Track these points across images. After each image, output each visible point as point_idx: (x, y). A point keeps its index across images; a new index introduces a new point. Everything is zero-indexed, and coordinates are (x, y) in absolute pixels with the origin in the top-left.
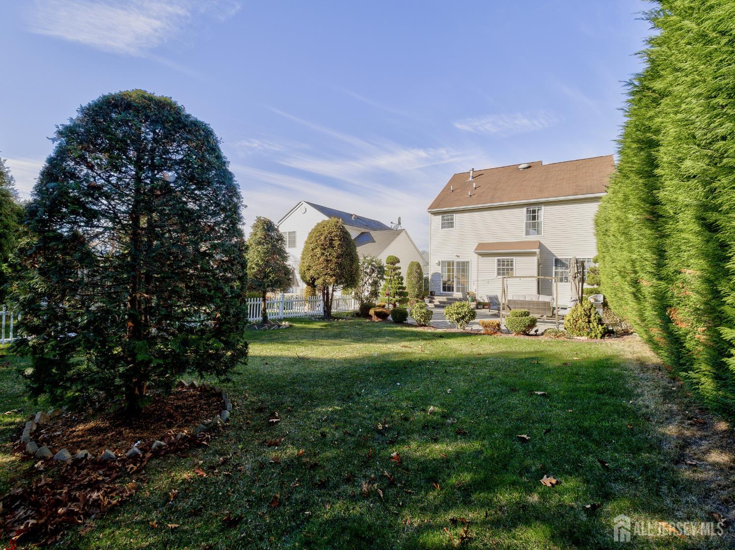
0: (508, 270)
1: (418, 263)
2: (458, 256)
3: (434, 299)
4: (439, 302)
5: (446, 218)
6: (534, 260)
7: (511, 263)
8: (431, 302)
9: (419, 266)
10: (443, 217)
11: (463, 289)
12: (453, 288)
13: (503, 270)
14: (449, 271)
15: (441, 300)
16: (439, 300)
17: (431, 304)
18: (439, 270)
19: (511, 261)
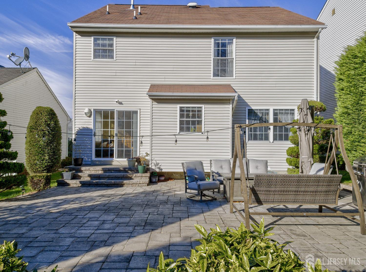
0: (194, 123)
1: (51, 110)
2: (121, 103)
3: (81, 171)
4: (90, 176)
5: (100, 42)
6: (229, 109)
7: (198, 114)
8: (74, 177)
9: (52, 114)
10: (95, 40)
11: (128, 154)
12: (112, 151)
13: (188, 123)
14: (105, 125)
15: (93, 173)
16: (88, 172)
17: (74, 181)
18: (89, 123)
19: (198, 111)
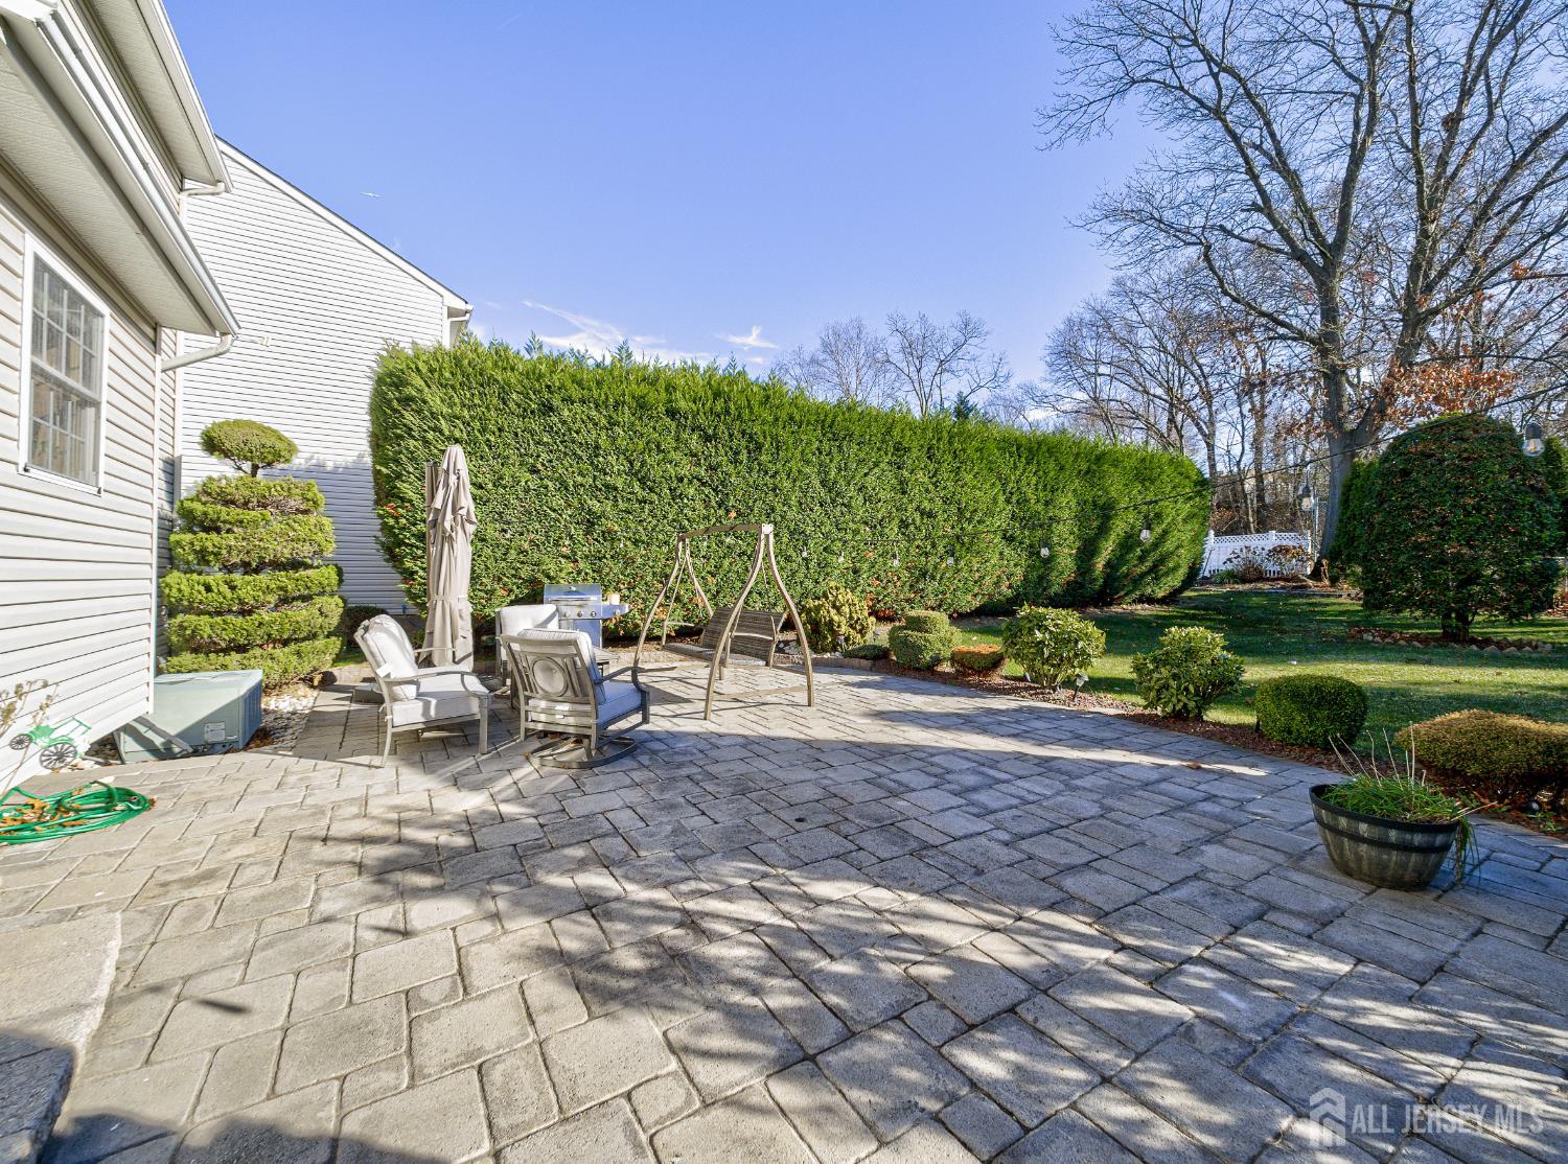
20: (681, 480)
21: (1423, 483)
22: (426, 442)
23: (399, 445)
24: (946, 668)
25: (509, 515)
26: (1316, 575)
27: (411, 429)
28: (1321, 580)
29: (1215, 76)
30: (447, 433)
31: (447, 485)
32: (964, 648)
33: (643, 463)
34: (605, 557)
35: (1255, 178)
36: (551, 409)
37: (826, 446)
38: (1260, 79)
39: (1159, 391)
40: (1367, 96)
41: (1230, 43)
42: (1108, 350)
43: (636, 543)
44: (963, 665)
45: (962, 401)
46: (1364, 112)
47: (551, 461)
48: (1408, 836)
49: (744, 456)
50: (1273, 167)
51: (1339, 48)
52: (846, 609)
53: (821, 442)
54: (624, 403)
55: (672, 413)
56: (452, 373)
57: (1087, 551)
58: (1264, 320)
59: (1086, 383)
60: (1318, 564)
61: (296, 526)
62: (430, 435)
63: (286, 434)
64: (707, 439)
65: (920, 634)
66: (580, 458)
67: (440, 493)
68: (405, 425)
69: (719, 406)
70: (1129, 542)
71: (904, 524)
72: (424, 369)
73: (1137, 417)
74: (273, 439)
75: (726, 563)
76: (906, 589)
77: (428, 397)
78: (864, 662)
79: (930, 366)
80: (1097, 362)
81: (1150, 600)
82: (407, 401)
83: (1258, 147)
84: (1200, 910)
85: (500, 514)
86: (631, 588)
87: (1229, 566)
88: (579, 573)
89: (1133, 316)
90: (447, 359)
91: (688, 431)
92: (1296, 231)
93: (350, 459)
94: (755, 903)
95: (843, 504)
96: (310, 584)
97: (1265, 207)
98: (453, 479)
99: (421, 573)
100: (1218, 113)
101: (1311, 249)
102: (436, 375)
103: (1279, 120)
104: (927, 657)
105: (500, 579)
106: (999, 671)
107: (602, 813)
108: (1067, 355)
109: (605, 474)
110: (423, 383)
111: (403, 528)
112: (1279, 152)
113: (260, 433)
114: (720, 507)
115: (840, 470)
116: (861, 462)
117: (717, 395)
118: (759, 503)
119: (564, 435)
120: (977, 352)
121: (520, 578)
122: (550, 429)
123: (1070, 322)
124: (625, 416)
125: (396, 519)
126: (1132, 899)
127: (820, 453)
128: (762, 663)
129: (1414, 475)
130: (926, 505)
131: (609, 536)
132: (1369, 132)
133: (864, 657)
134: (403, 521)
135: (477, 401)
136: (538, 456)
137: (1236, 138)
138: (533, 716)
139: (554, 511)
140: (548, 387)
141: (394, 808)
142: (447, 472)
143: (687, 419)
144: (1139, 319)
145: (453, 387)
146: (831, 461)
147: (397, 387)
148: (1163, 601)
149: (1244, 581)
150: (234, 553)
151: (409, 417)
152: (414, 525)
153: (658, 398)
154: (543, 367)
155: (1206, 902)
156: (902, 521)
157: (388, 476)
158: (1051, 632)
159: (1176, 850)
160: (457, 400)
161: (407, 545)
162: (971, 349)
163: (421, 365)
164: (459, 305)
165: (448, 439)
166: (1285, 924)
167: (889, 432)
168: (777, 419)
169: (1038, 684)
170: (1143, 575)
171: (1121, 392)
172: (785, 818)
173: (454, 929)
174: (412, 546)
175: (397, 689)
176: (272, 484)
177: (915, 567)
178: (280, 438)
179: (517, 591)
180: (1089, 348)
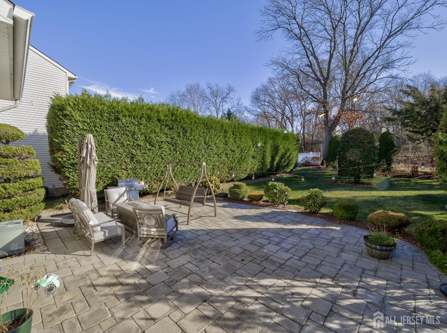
20: (162, 142)
21: (352, 145)
22: (73, 130)
23: (62, 131)
24: (245, 199)
25: (104, 155)
26: (322, 164)
27: (67, 126)
28: (323, 165)
29: (300, 30)
30: (81, 127)
31: (87, 148)
32: (251, 193)
33: (150, 137)
34: (137, 169)
35: (308, 58)
36: (119, 119)
37: (205, 131)
38: (310, 32)
39: (279, 111)
40: (333, 40)
41: (304, 21)
42: (268, 98)
43: (147, 163)
44: (251, 198)
45: (229, 111)
46: (333, 44)
47: (118, 137)
48: (387, 248)
49: (181, 134)
50: (312, 55)
51: (326, 26)
52: (213, 182)
53: (204, 129)
54: (143, 117)
55: (159, 120)
56: (82, 106)
57: (273, 159)
58: (310, 96)
59: (262, 107)
60: (323, 162)
61: (27, 163)
62: (75, 128)
63: (20, 129)
64: (170, 129)
65: (239, 190)
66: (128, 135)
67: (85, 151)
68: (65, 124)
69: (174, 118)
70: (282, 157)
71: (226, 154)
72: (72, 105)
73: (274, 117)
74: (16, 131)
75: (176, 168)
76: (227, 173)
77: (74, 114)
78: (221, 199)
79: (219, 100)
80: (265, 101)
81: (286, 173)
82: (65, 116)
83: (309, 49)
84: (351, 273)
85: (101, 155)
86: (146, 178)
87: (302, 162)
88: (129, 174)
89: (273, 89)
90: (80, 101)
91: (164, 126)
92: (318, 74)
93: (32, 132)
94: (248, 290)
95: (210, 149)
96: (34, 185)
97: (311, 66)
98: (90, 146)
99: (72, 177)
100: (300, 39)
101: (321, 78)
102: (77, 107)
103: (314, 43)
104: (241, 196)
105: (101, 178)
106: (262, 200)
107: (183, 265)
108: (256, 99)
109: (137, 141)
110: (72, 110)
111: (65, 162)
112: (314, 52)
113: (11, 129)
114: (174, 151)
115: (209, 138)
116: (215, 135)
117: (173, 115)
118: (186, 149)
119: (123, 128)
120: (233, 96)
121: (108, 177)
122: (118, 126)
123: (257, 90)
124: (144, 121)
125: (62, 158)
126: (336, 273)
127: (204, 133)
128: (202, 205)
129: (350, 142)
130: (233, 149)
131: (138, 162)
132: (334, 50)
133: (221, 197)
134: (65, 159)
135: (92, 116)
136: (114, 135)
137: (304, 46)
138: (142, 232)
139: (119, 154)
140: (117, 111)
141: (110, 271)
142: (87, 144)
143: (164, 122)
144: (275, 90)
145: (83, 111)
146: (207, 135)
147: (61, 110)
148: (289, 173)
149: (306, 166)
150: (4, 175)
151: (67, 122)
152: (69, 160)
153: (154, 116)
154: (115, 104)
155: (351, 270)
156: (226, 153)
157: (58, 143)
158: (278, 190)
159: (336, 256)
160: (85, 116)
161: (66, 168)
162: (231, 95)
163: (71, 103)
164: (73, 76)
165: (82, 129)
166: (369, 273)
167: (222, 127)
168: (191, 122)
169: (273, 203)
170: (285, 166)
171: (270, 110)
172: (238, 260)
173: (168, 316)
174: (68, 168)
175: (94, 228)
176: (17, 149)
177: (229, 167)
178: (18, 130)
179: (107, 182)
180: (262, 97)
